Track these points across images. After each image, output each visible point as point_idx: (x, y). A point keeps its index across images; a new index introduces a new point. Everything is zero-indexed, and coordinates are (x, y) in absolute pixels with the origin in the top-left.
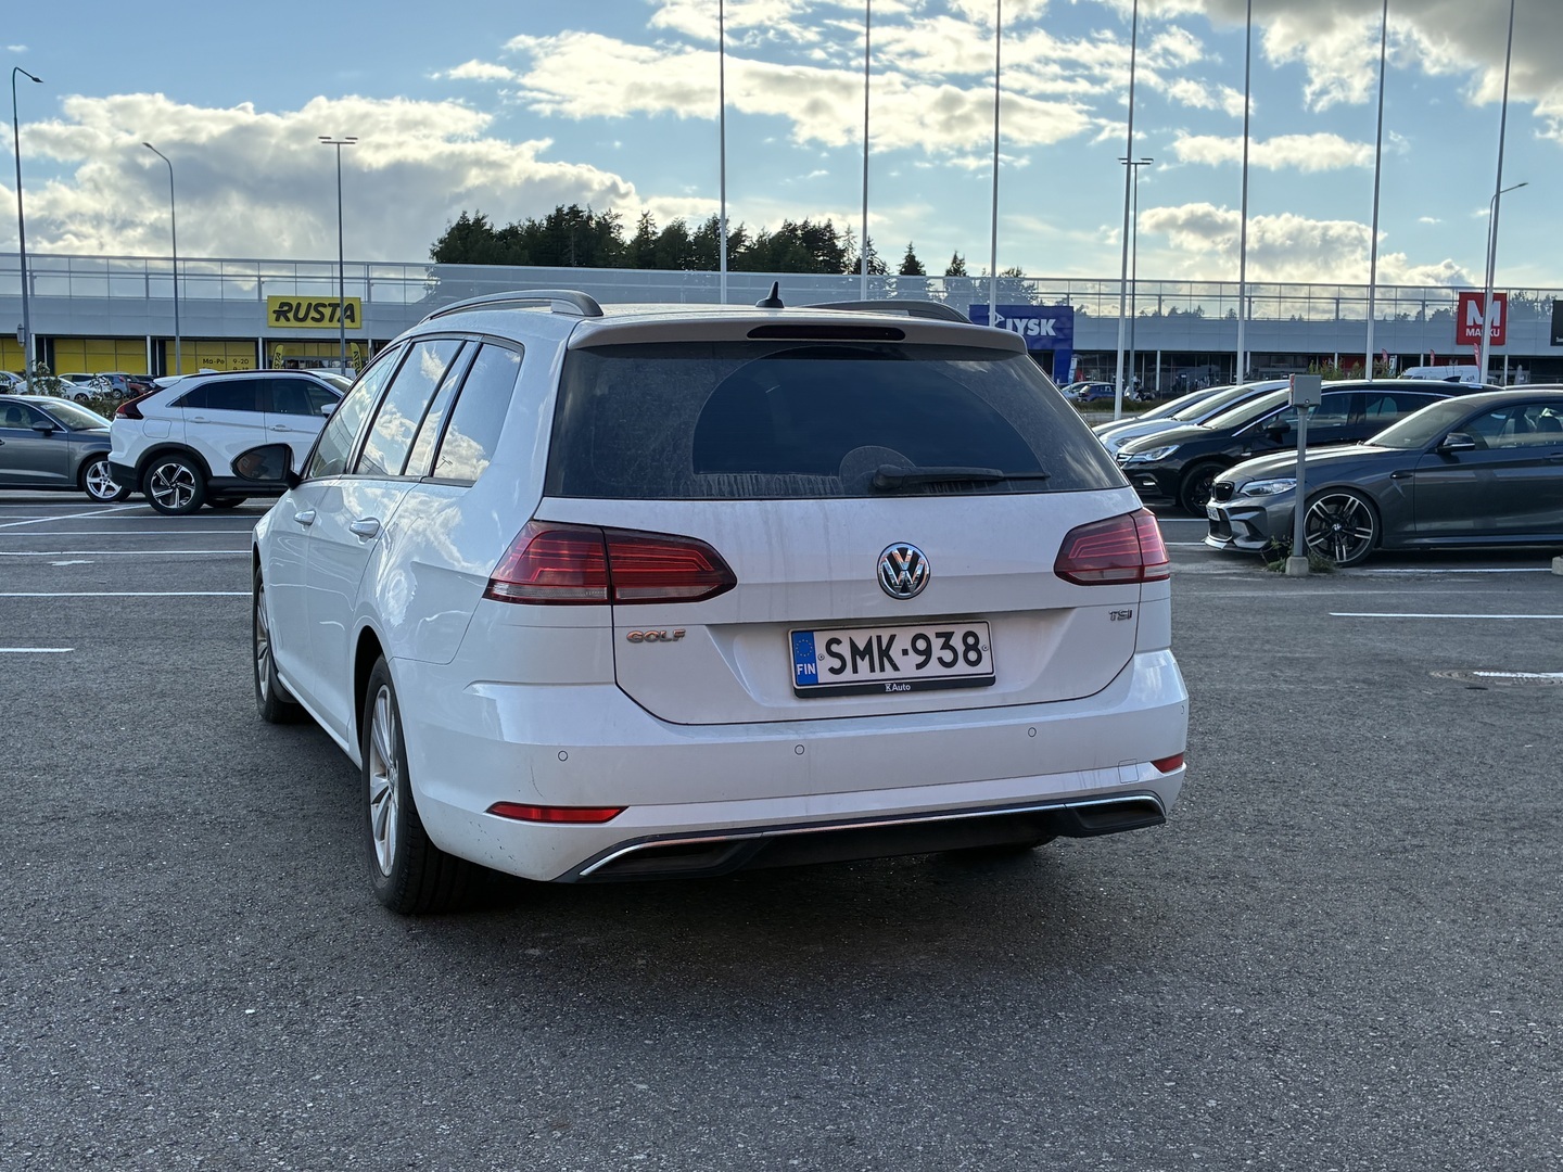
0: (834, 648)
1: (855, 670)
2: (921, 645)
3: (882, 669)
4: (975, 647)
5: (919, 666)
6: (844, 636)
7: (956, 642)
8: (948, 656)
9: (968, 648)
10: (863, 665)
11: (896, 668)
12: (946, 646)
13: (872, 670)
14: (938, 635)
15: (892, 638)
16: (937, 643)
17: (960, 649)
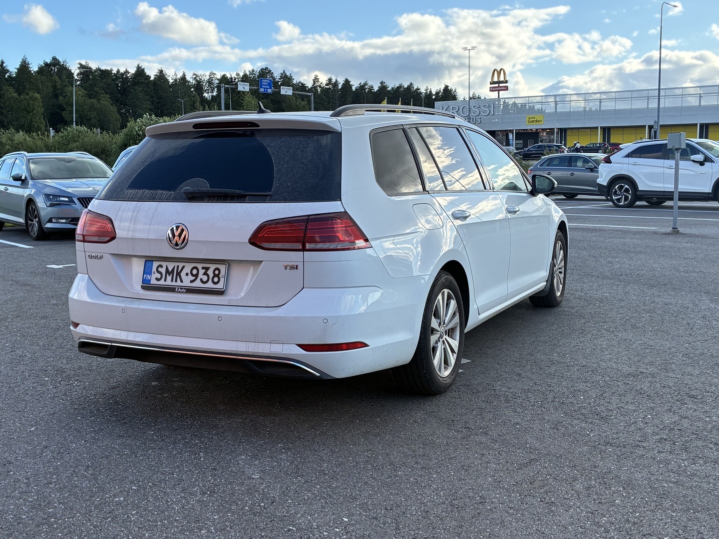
0: (160, 269)
1: (165, 280)
2: (195, 272)
3: (176, 281)
4: (218, 276)
5: (192, 282)
6: (164, 264)
7: (210, 273)
8: (205, 278)
9: (215, 275)
10: (169, 278)
11: (182, 281)
12: (205, 274)
13: (172, 281)
14: (203, 268)
15: (184, 267)
16: (202, 272)
17: (211, 275)
